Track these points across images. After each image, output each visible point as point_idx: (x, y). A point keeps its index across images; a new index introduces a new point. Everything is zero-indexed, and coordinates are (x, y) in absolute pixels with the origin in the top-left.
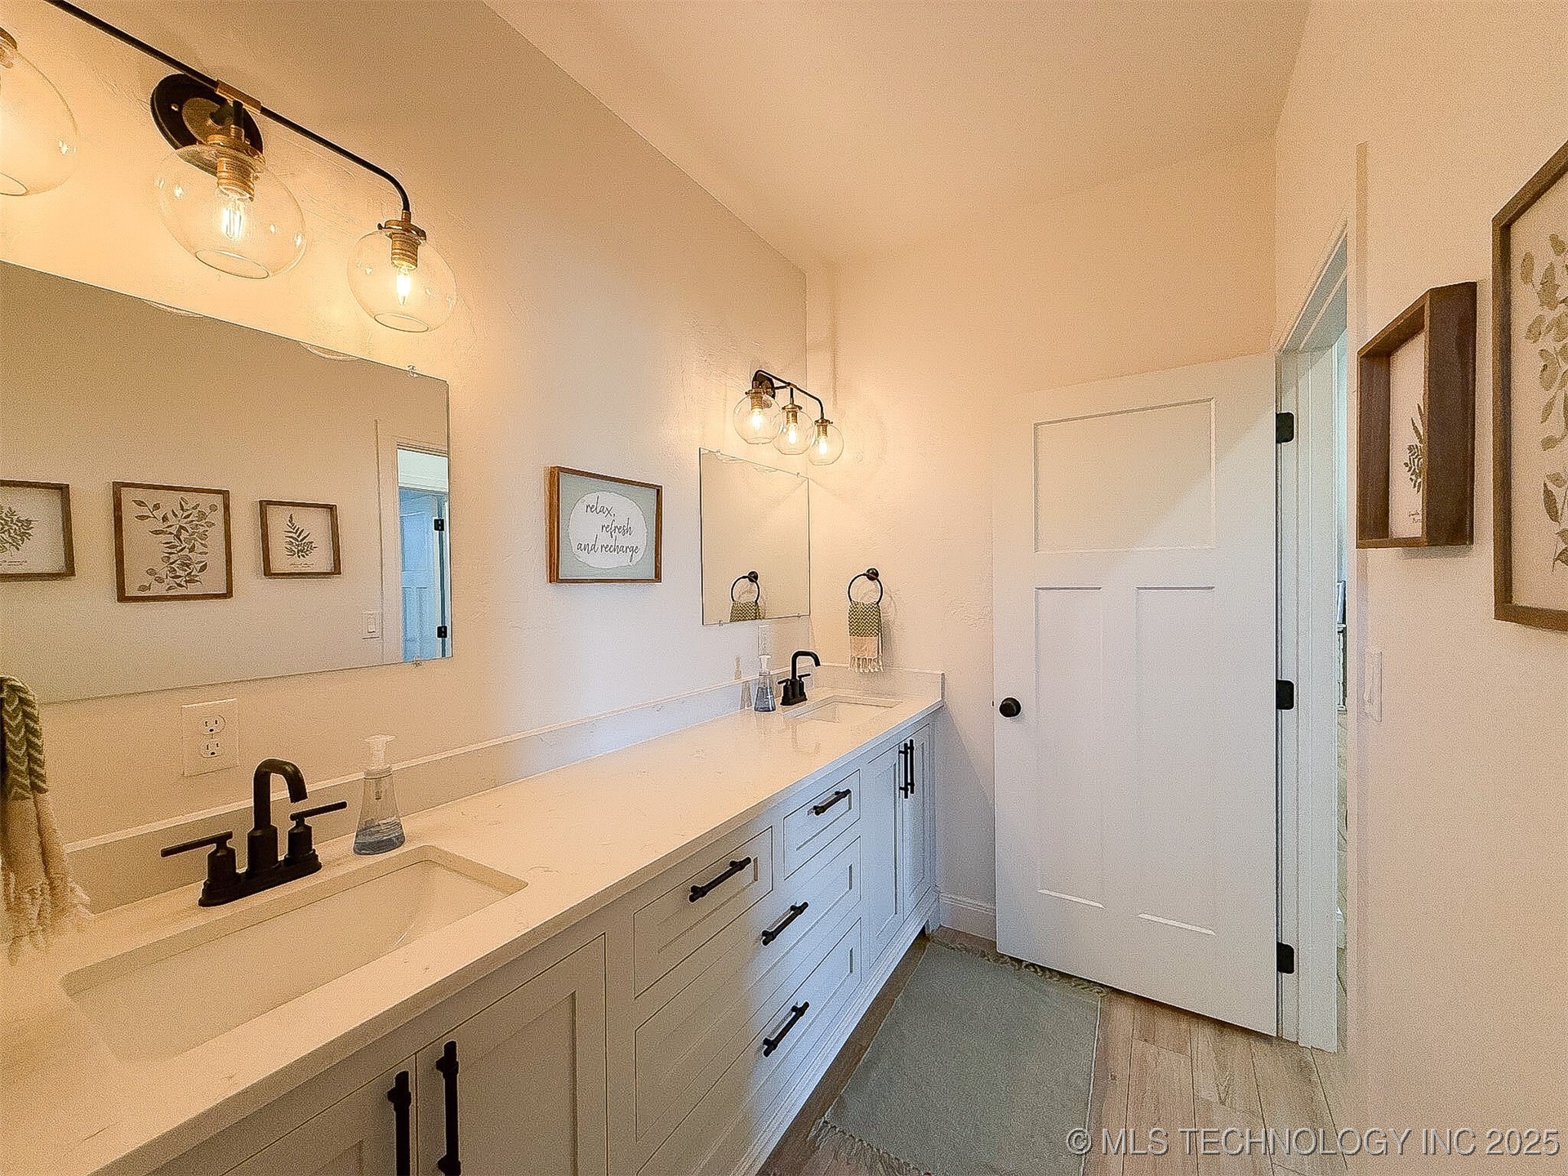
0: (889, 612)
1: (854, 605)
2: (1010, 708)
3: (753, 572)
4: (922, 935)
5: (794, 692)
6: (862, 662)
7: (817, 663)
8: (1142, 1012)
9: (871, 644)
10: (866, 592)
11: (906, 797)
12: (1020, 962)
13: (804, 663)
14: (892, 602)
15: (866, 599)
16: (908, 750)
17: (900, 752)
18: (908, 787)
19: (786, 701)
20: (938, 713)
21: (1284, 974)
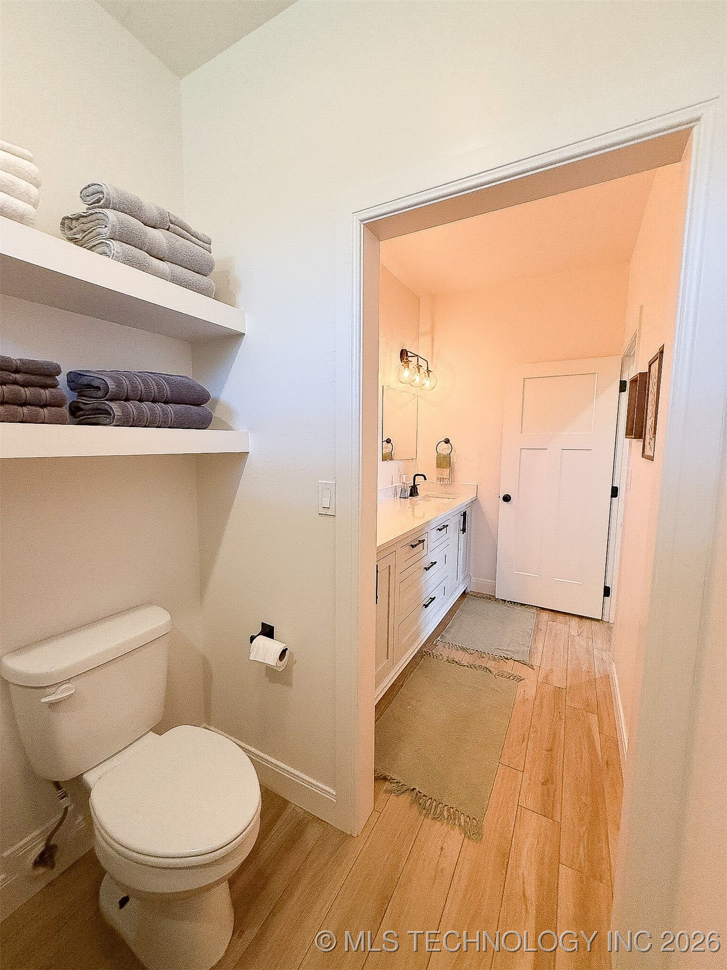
0: (454, 458)
1: (439, 455)
2: (507, 498)
3: (389, 439)
4: (464, 592)
5: (414, 492)
6: (441, 479)
7: (425, 479)
8: (551, 614)
9: (446, 472)
10: (444, 449)
11: (463, 533)
12: (505, 601)
13: (419, 480)
14: (456, 454)
15: (443, 451)
16: (464, 514)
17: (461, 515)
18: (464, 530)
19: (411, 495)
20: (475, 501)
21: (606, 597)
